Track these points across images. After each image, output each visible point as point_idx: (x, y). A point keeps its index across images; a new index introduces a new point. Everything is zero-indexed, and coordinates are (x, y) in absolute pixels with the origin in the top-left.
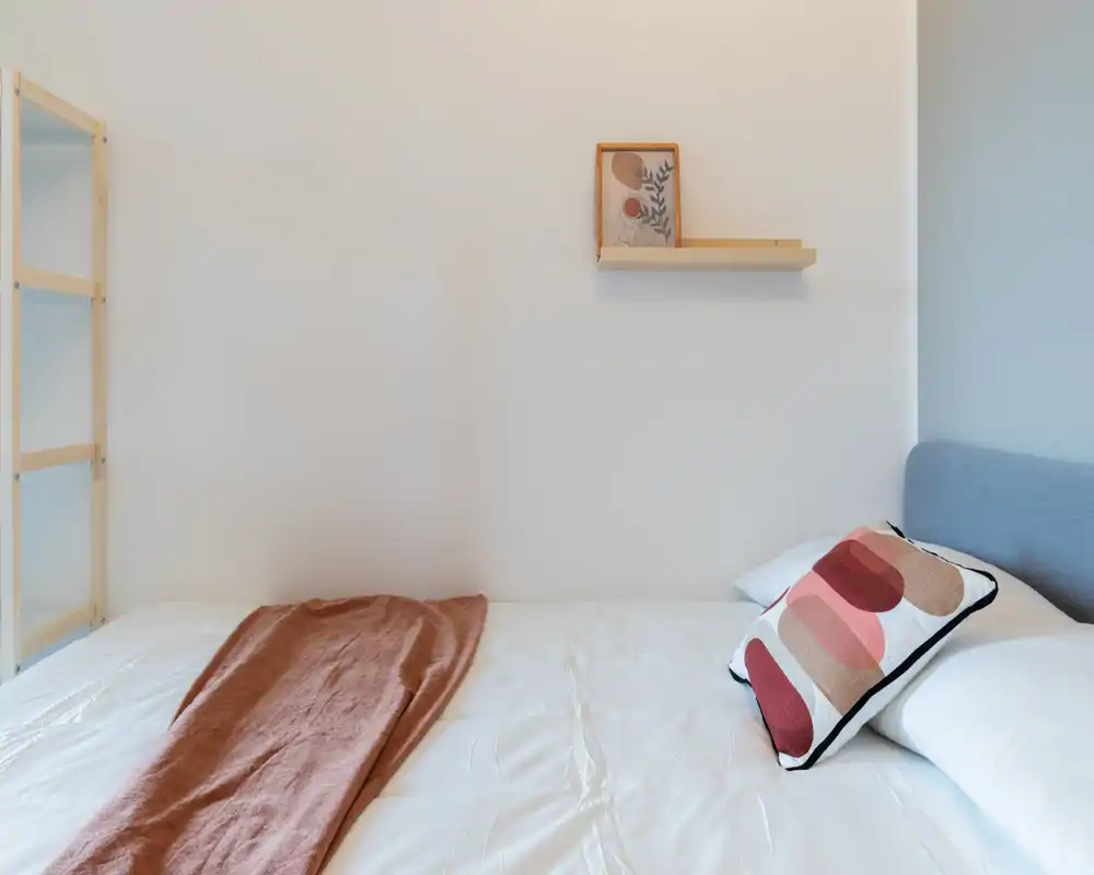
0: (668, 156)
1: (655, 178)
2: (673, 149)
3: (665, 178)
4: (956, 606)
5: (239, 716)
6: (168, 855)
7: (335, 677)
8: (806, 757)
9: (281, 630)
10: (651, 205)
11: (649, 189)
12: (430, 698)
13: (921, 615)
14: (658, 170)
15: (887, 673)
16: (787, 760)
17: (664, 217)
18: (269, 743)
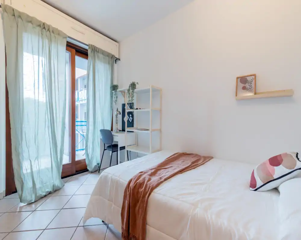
0: (253, 77)
1: (250, 81)
2: (254, 75)
3: (252, 81)
4: (294, 168)
5: (170, 162)
6: (158, 172)
7: (184, 161)
8: (255, 189)
9: (179, 155)
10: (248, 87)
11: (248, 84)
12: (194, 166)
13: (285, 168)
14: (251, 80)
15: (275, 178)
16: (251, 189)
17: (252, 89)
18: (172, 166)
